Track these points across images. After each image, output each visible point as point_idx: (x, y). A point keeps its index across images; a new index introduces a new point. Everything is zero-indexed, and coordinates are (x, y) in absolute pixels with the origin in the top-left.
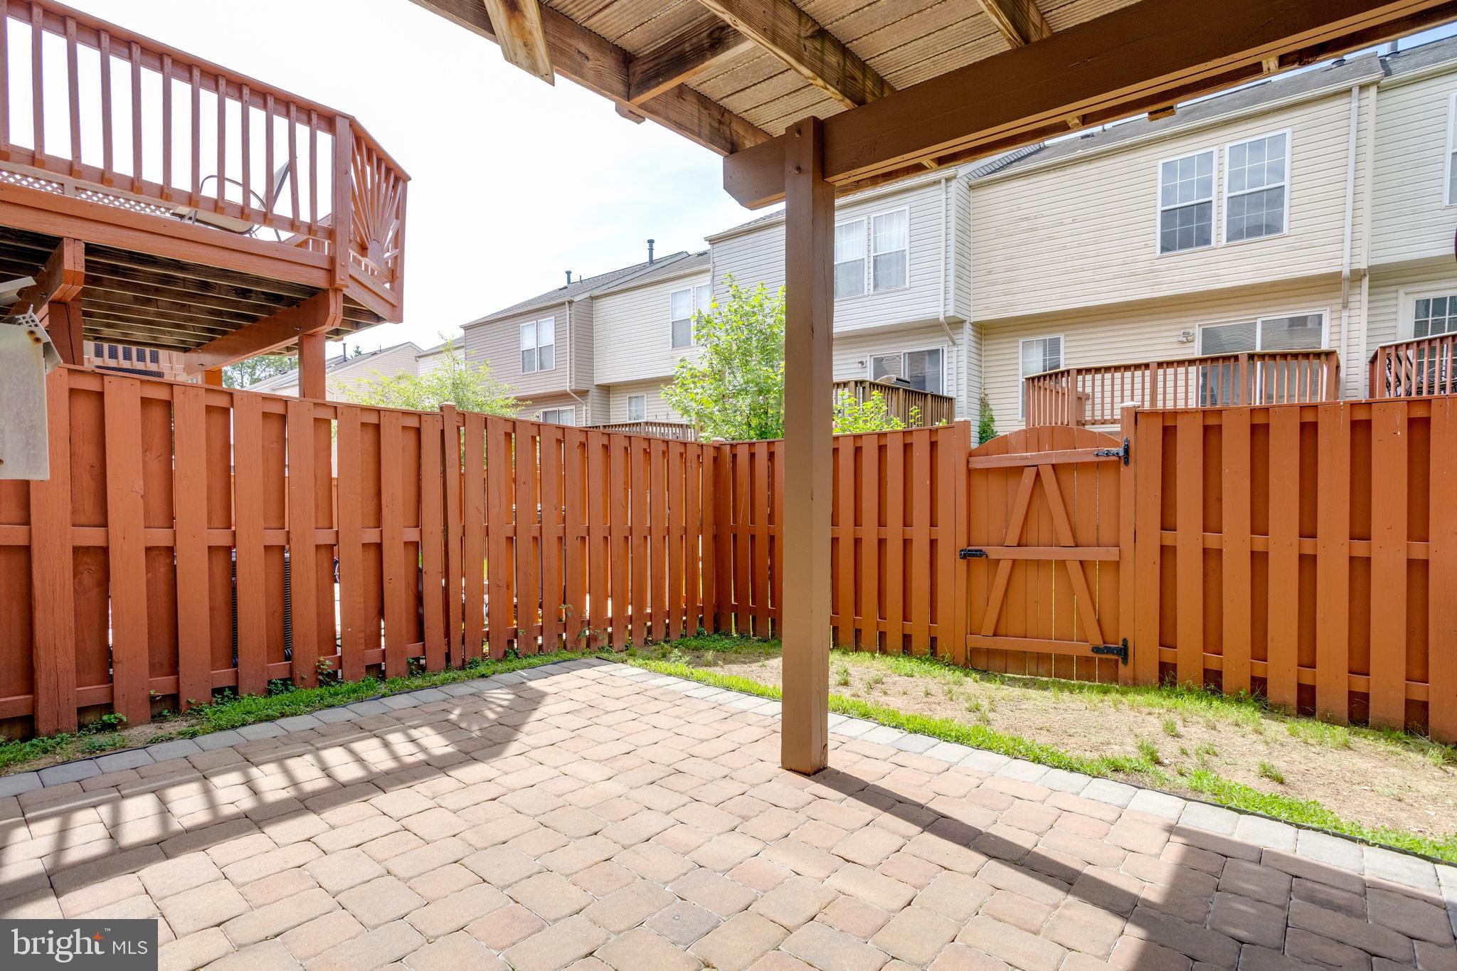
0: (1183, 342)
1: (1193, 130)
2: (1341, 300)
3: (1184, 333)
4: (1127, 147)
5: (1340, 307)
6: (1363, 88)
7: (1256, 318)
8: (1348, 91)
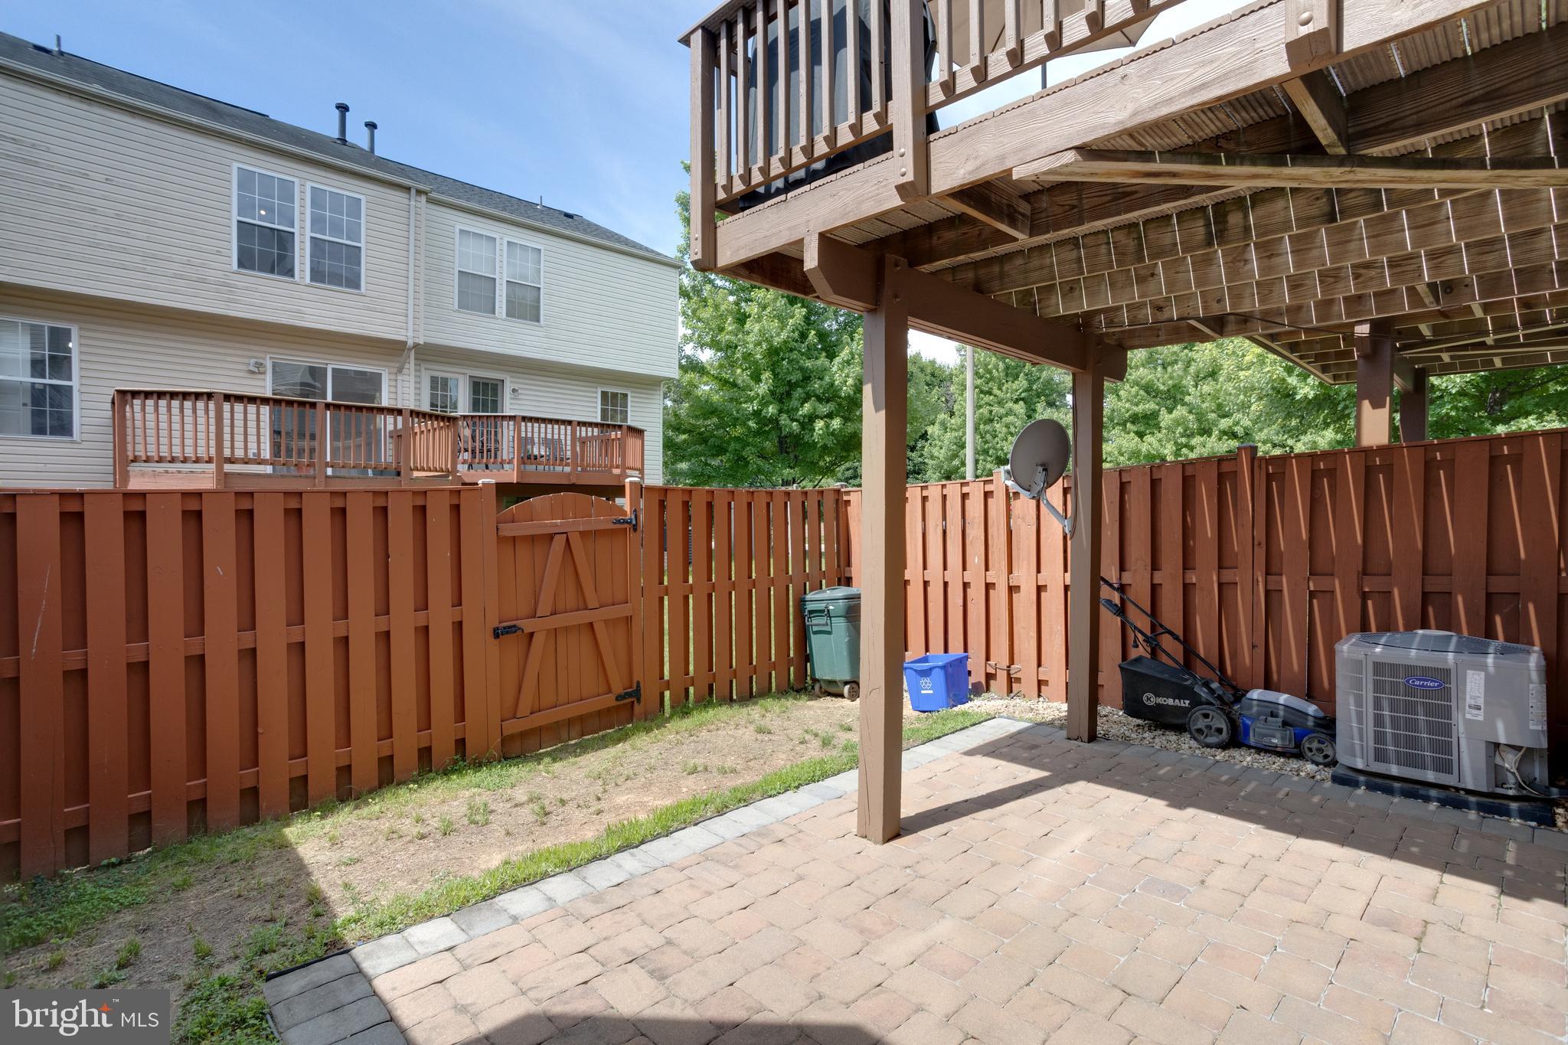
0: (253, 372)
1: (273, 148)
2: (397, 365)
3: (256, 363)
4: (191, 125)
5: (395, 370)
6: (419, 192)
7: (327, 364)
8: (408, 189)
